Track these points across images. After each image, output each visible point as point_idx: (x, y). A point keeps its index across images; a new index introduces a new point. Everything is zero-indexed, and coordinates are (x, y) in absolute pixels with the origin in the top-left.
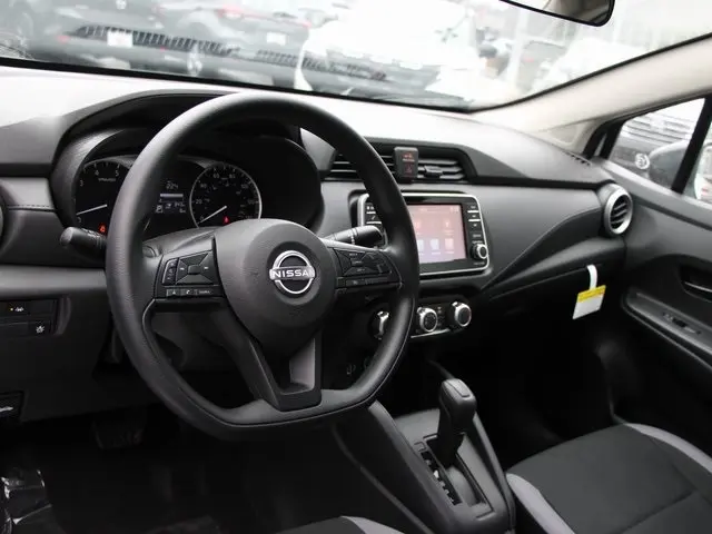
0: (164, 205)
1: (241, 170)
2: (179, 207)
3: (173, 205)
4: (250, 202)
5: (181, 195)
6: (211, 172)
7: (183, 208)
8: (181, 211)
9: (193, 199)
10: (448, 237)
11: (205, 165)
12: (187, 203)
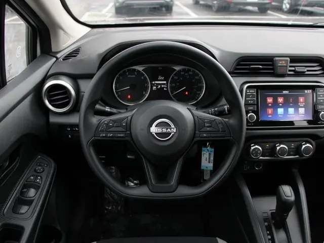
0: (157, 87)
1: (195, 70)
2: (164, 87)
3: (161, 86)
4: (200, 85)
5: (165, 82)
6: (180, 71)
7: (166, 88)
8: (165, 89)
9: (170, 84)
10: (301, 107)
11: (177, 68)
12: (167, 86)
